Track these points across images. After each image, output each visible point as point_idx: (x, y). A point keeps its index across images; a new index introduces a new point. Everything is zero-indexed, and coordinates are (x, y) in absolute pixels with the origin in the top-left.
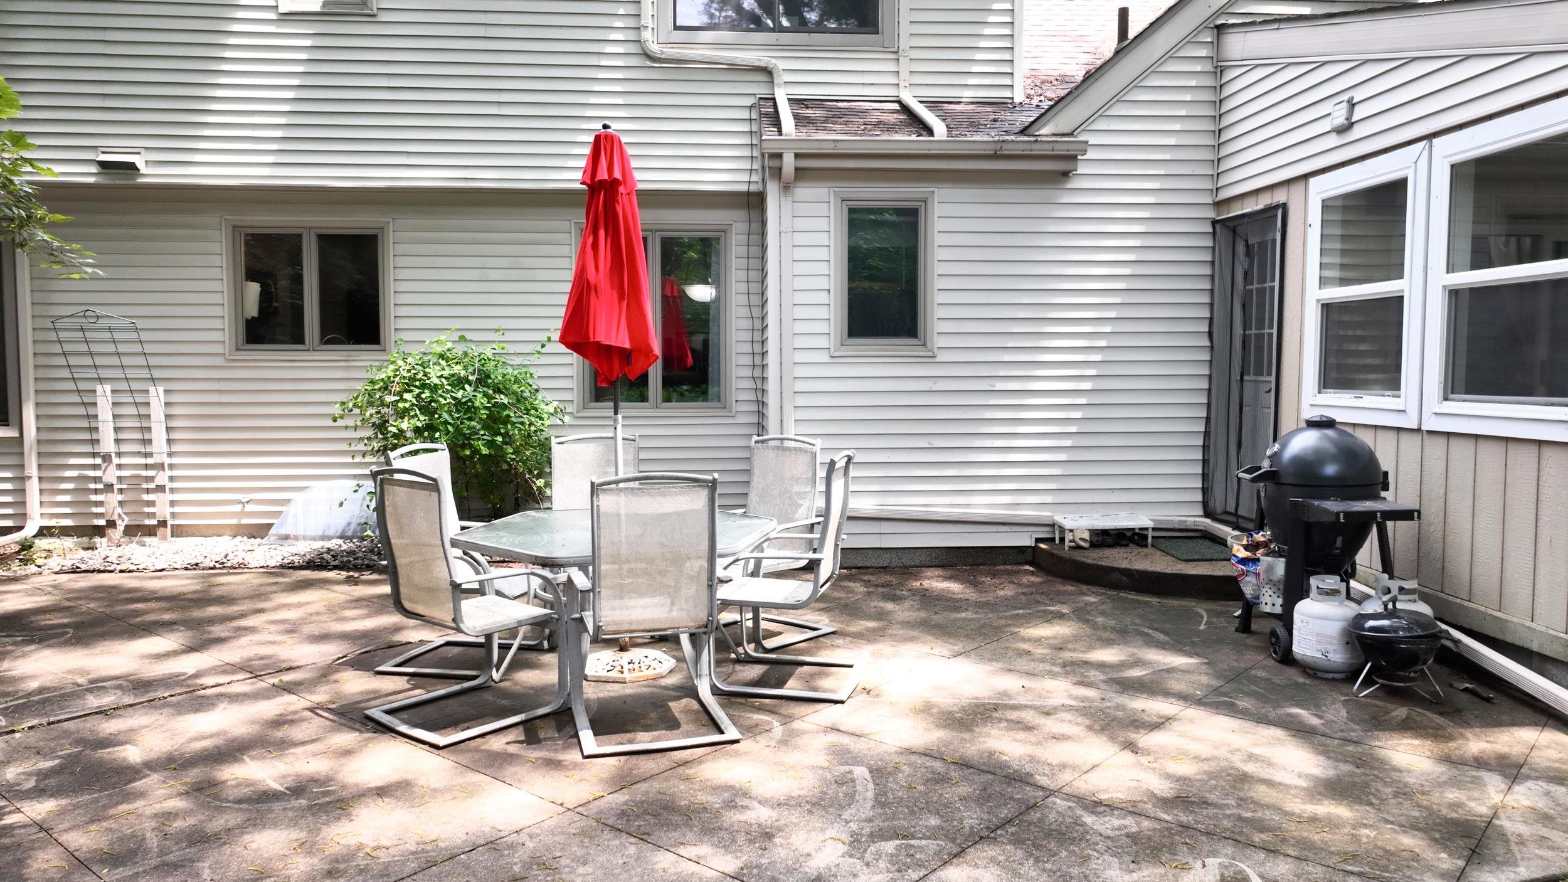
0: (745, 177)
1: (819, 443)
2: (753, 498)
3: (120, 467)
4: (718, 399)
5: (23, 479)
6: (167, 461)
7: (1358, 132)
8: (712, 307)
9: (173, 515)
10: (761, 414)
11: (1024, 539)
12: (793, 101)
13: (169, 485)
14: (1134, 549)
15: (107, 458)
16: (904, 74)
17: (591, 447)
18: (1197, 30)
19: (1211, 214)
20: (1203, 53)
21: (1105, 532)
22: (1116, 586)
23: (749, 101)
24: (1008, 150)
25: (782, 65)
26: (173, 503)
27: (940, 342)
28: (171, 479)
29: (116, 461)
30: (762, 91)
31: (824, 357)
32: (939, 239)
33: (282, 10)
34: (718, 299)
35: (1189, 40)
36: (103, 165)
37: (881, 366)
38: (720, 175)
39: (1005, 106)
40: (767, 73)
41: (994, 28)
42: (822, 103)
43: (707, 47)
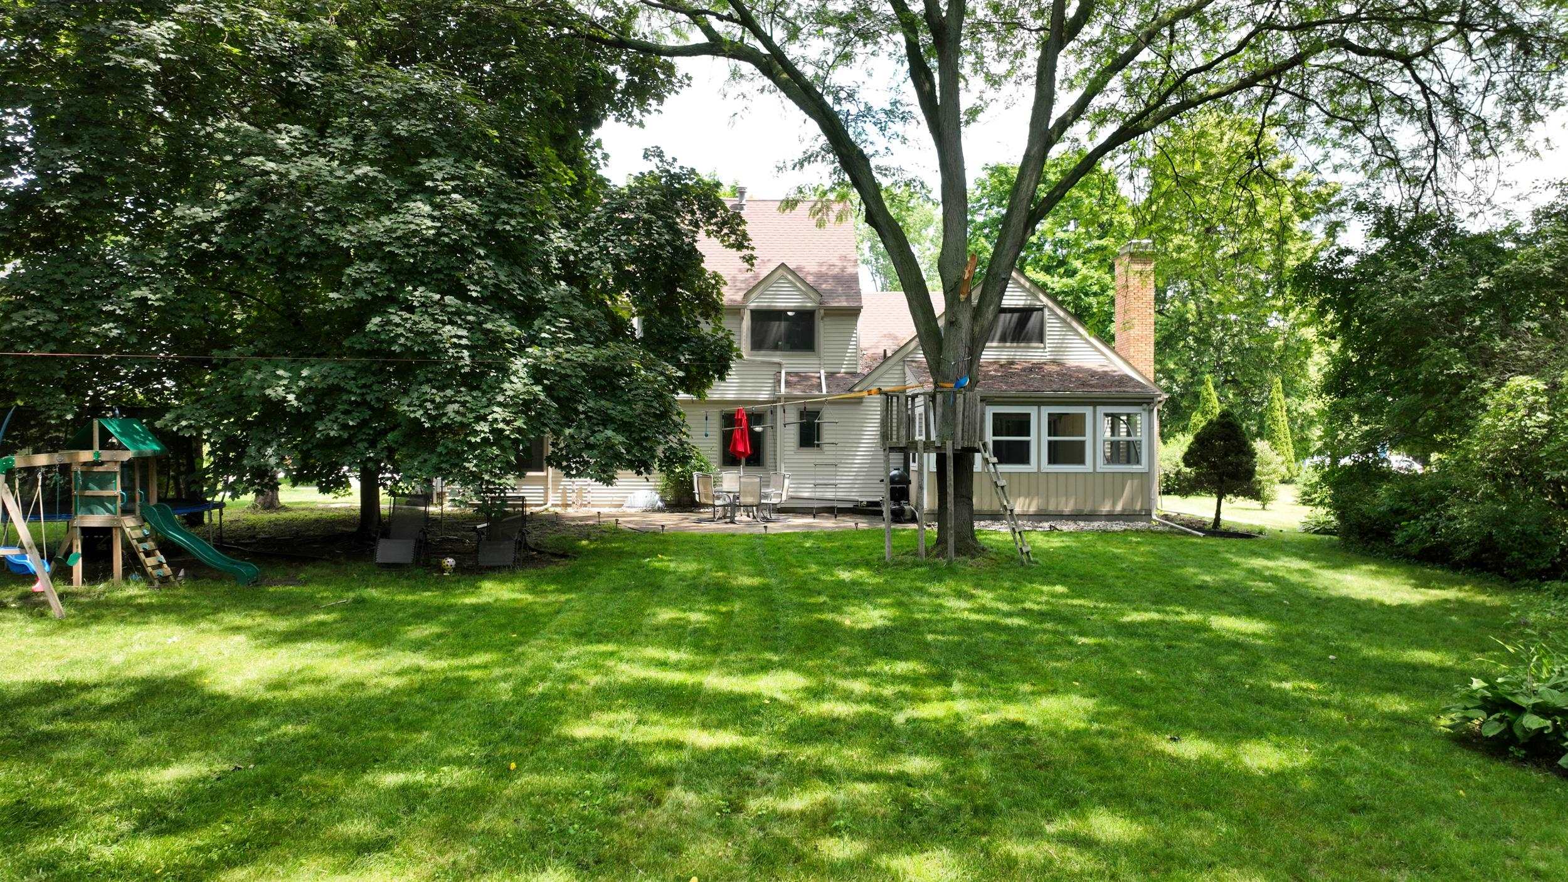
0: (771, 396)
2: (771, 486)
4: (763, 465)
8: (761, 434)
10: (776, 468)
12: (787, 374)
16: (822, 364)
17: (734, 474)
18: (898, 362)
20: (900, 368)
21: (872, 502)
23: (773, 373)
25: (784, 362)
27: (826, 449)
30: (777, 370)
31: (793, 453)
32: (825, 420)
34: (762, 431)
37: (809, 456)
38: (764, 396)
39: (853, 374)
40: (780, 364)
41: (851, 349)
42: (797, 374)
43: (762, 357)
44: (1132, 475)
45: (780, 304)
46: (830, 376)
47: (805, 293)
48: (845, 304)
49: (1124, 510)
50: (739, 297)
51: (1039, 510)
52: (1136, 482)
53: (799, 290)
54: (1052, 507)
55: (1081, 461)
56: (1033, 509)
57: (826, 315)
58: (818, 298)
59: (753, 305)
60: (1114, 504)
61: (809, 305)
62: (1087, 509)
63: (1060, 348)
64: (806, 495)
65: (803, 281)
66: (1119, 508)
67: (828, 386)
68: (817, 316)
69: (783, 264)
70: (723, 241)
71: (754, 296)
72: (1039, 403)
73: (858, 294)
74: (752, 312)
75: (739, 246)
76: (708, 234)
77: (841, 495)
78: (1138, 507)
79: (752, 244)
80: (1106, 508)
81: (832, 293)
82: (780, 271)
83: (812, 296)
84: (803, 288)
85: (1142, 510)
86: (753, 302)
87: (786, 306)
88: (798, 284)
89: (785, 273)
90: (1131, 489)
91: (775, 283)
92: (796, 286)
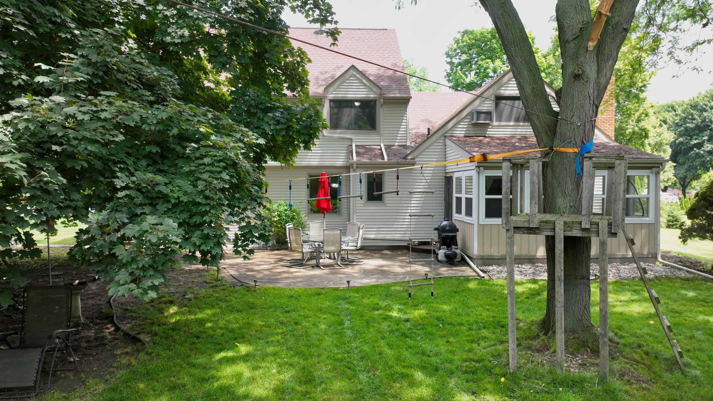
0: (346, 163)
1: (359, 223)
2: (347, 233)
4: (339, 213)
7: (459, 166)
8: (338, 190)
10: (349, 216)
11: (405, 244)
12: (357, 146)
14: (427, 246)
16: (382, 139)
17: (319, 224)
18: (441, 137)
19: (444, 175)
20: (442, 141)
21: (422, 242)
22: (420, 252)
23: (347, 146)
24: (400, 163)
25: (354, 138)
27: (387, 202)
30: (349, 143)
31: (362, 205)
32: (386, 180)
34: (339, 188)
35: (439, 139)
37: (374, 207)
38: (340, 162)
39: (405, 147)
40: (351, 139)
41: (402, 129)
42: (363, 147)
43: (338, 134)
44: (642, 226)
45: (351, 96)
46: (388, 147)
47: (369, 88)
48: (398, 95)
50: (321, 90)
52: (644, 231)
53: (365, 85)
57: (385, 103)
58: (378, 91)
59: (331, 96)
60: (627, 249)
61: (372, 96)
64: (372, 236)
65: (367, 78)
67: (388, 155)
68: (378, 104)
69: (353, 65)
70: (307, 16)
71: (331, 89)
73: (407, 89)
74: (331, 101)
75: (324, 21)
76: (293, 9)
77: (397, 236)
78: (646, 252)
79: (335, 18)
80: (621, 252)
81: (388, 88)
82: (351, 71)
83: (374, 90)
84: (367, 83)
85: (649, 253)
86: (331, 94)
87: (355, 97)
88: (364, 81)
89: (354, 73)
90: (640, 237)
91: (347, 80)
92: (362, 82)
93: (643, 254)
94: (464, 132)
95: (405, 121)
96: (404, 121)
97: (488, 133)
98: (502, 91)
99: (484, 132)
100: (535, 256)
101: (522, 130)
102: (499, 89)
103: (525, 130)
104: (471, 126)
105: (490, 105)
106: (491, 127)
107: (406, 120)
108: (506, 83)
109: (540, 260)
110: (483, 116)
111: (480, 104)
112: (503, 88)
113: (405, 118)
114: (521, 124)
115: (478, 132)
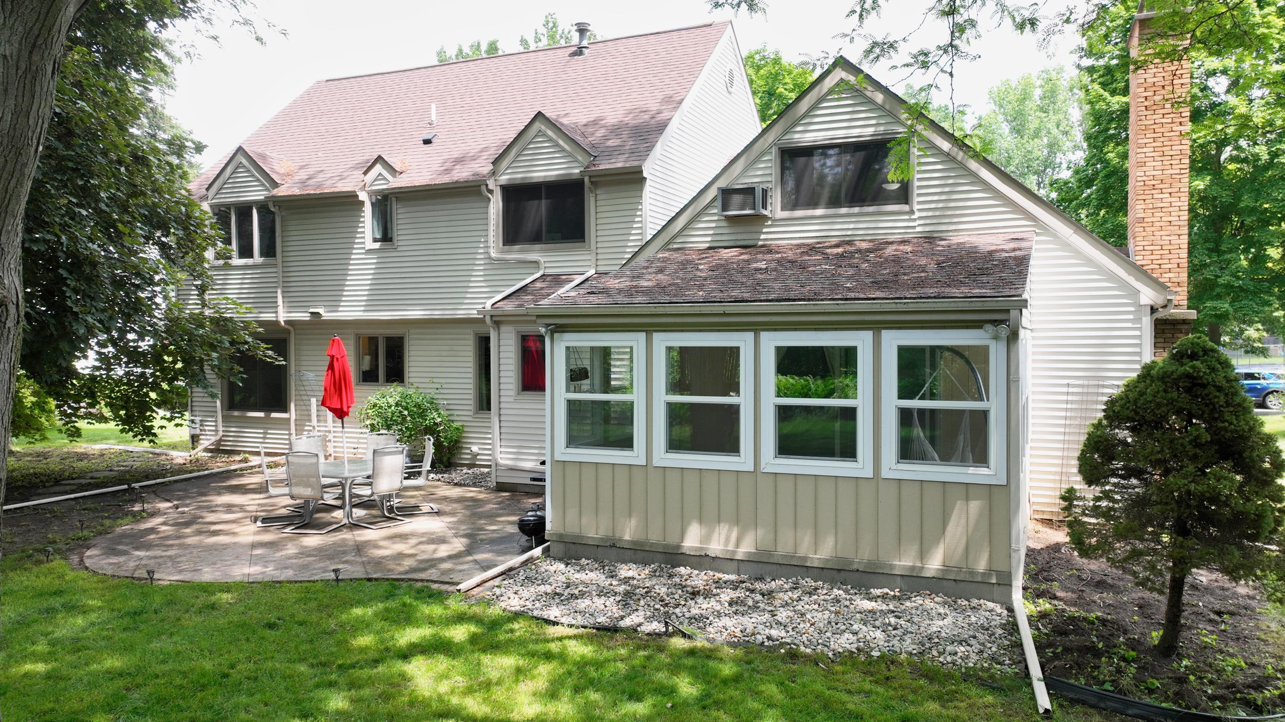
3: (319, 431)
5: (290, 434)
6: (332, 429)
9: (335, 452)
12: (544, 277)
13: (333, 439)
15: (314, 427)
16: (594, 261)
25: (543, 260)
26: (335, 447)
28: (334, 437)
29: (317, 428)
30: (536, 272)
33: (367, 248)
36: (312, 313)
41: (634, 236)
42: (556, 277)
43: (518, 254)
44: (968, 489)
45: (538, 174)
47: (569, 155)
48: (623, 165)
49: (946, 568)
50: (484, 169)
51: (759, 552)
52: (975, 506)
54: (784, 548)
55: (849, 451)
56: (746, 549)
57: (598, 183)
58: (587, 160)
59: (504, 179)
60: (923, 554)
61: (576, 171)
62: (863, 555)
63: (944, 212)
65: (566, 136)
66: (934, 564)
68: (586, 186)
69: (540, 112)
72: (756, 327)
74: (503, 188)
78: (981, 566)
80: (904, 562)
81: (603, 150)
82: (537, 125)
83: (580, 158)
84: (567, 147)
85: (990, 571)
86: (503, 174)
87: (545, 176)
88: (561, 142)
89: (543, 127)
90: (963, 521)
91: (530, 143)
92: (558, 145)
93: (972, 573)
94: (709, 239)
95: (640, 219)
96: (637, 219)
97: (763, 237)
98: (797, 136)
99: (755, 236)
100: (679, 547)
101: (846, 226)
102: (788, 130)
103: (852, 226)
104: (724, 224)
105: (768, 172)
106: (770, 223)
107: (641, 216)
108: (805, 116)
109: (693, 559)
110: (737, 199)
111: (746, 170)
112: (799, 129)
113: (639, 213)
114: (844, 210)
115: (739, 237)
